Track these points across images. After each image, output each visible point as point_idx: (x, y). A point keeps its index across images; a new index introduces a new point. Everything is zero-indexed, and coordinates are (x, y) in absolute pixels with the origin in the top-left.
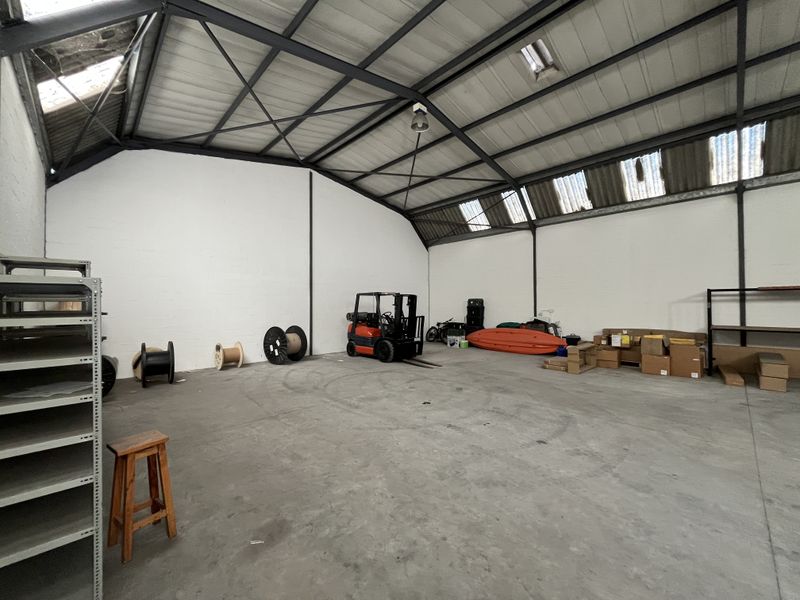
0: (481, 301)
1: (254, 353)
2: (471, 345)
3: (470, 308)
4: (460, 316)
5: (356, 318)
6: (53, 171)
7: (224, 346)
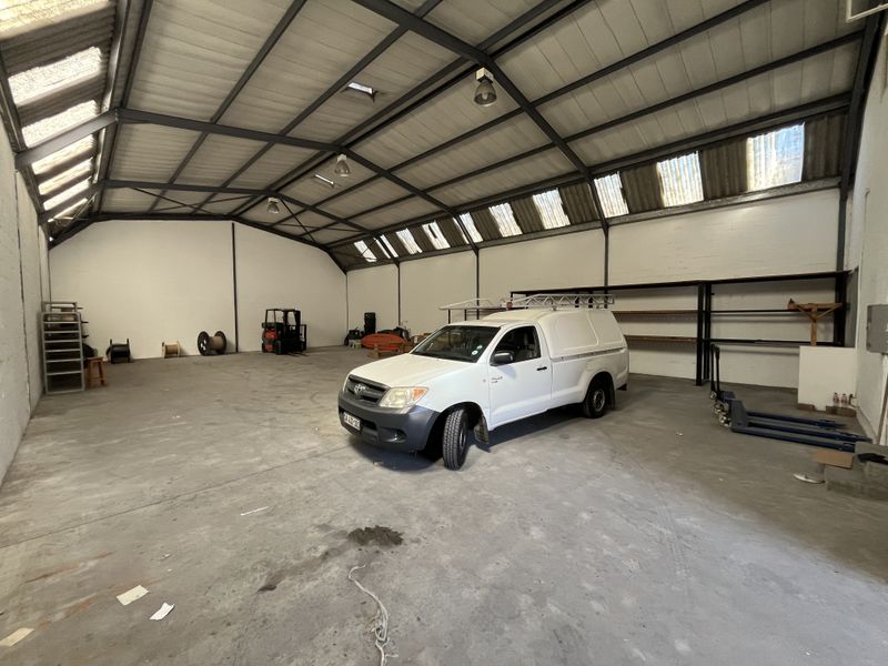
0: (374, 314)
1: (191, 348)
2: (363, 346)
3: (366, 319)
4: (360, 325)
5: (267, 326)
6: (51, 239)
7: (166, 344)
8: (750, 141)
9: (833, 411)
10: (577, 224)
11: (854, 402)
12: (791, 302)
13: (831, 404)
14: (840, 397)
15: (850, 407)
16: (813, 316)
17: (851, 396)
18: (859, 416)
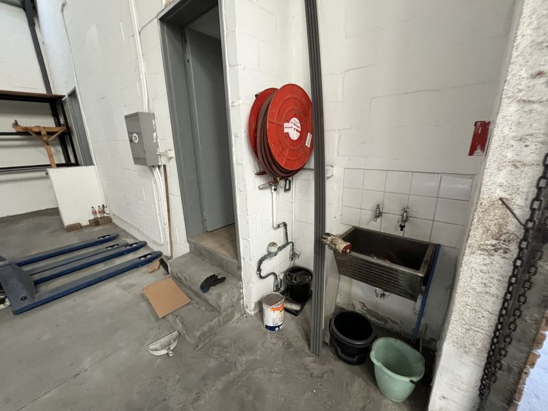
9: (95, 223)
11: (107, 210)
12: (16, 124)
13: (92, 217)
14: (97, 209)
15: (105, 215)
16: (45, 138)
17: (103, 206)
18: (115, 221)
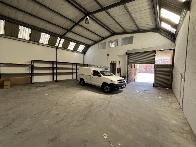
8: (81, 45)
10: (50, 45)
